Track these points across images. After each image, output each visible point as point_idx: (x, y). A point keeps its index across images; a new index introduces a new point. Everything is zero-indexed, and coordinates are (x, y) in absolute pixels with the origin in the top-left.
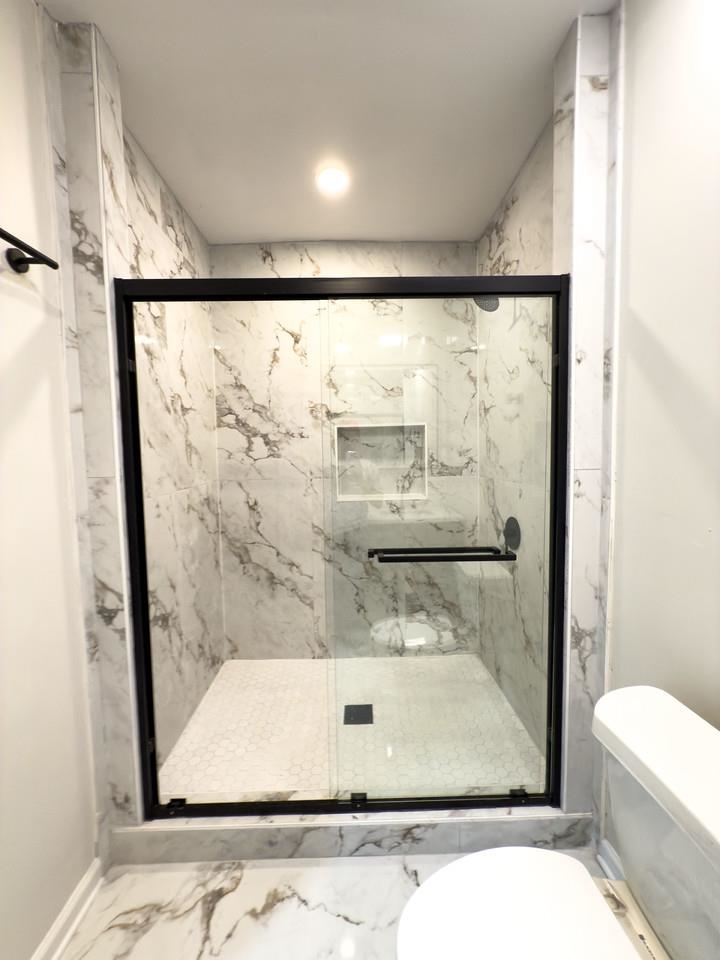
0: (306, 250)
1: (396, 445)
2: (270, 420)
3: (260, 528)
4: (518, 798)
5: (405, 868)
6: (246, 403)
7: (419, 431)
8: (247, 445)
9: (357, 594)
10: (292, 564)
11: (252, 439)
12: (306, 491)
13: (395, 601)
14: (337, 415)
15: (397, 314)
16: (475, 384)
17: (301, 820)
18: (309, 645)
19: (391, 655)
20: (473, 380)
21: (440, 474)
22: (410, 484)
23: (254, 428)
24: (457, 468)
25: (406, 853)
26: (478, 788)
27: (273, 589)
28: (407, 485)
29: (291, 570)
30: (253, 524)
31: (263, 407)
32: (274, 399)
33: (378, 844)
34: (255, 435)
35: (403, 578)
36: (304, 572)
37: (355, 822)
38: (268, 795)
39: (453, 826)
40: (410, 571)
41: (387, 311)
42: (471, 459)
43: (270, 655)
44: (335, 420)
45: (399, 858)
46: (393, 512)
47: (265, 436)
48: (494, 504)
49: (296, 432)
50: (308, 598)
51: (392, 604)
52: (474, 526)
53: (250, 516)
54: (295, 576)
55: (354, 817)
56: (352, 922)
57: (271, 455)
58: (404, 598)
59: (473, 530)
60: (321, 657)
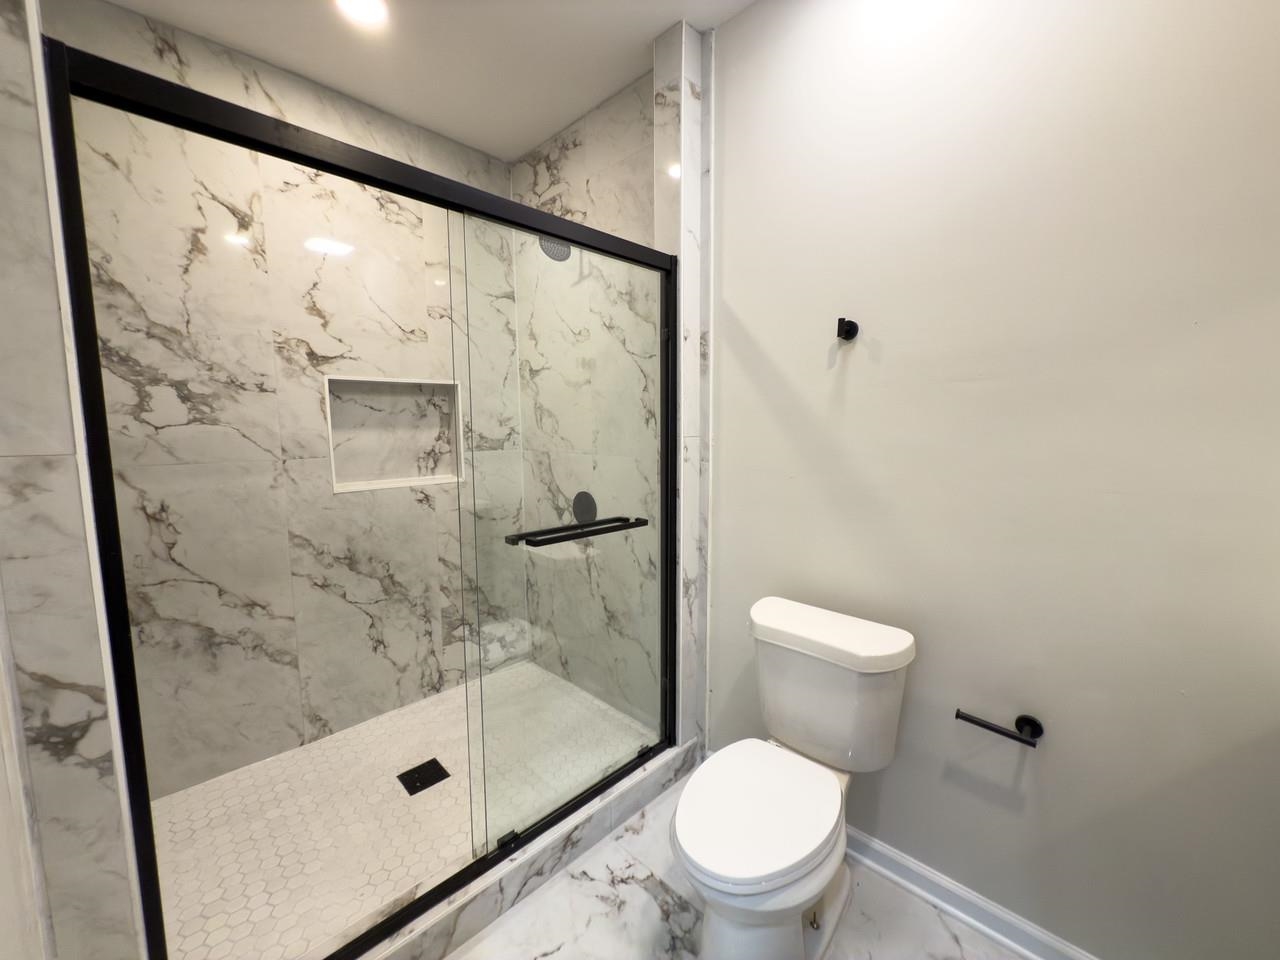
0: (255, 74)
1: (414, 409)
2: (192, 355)
3: (176, 553)
4: (645, 755)
5: (573, 877)
6: (130, 319)
7: (449, 391)
8: (135, 400)
9: (372, 626)
10: (252, 605)
11: (148, 388)
12: (275, 480)
13: (428, 621)
14: (326, 359)
15: (416, 226)
16: (514, 339)
17: (450, 903)
18: (292, 727)
19: (425, 696)
20: (512, 333)
21: (479, 447)
22: (435, 463)
23: (149, 367)
24: (499, 440)
25: (567, 864)
26: (610, 766)
27: (214, 656)
28: (431, 464)
29: (250, 615)
30: (161, 550)
31: (173, 331)
32: (196, 319)
33: (539, 873)
34: (156, 381)
35: (437, 589)
36: (277, 613)
37: (515, 864)
38: (382, 912)
39: (605, 809)
40: (446, 578)
41: (400, 219)
42: (513, 429)
43: (214, 771)
44: (325, 368)
45: (562, 872)
46: (420, 501)
47: (180, 387)
48: (552, 481)
49: (250, 383)
50: (286, 653)
51: (423, 626)
52: (519, 510)
53: (151, 532)
54: (260, 622)
55: (511, 860)
56: (552, 953)
57: (195, 420)
58: (439, 614)
59: (518, 514)
60: (315, 738)
